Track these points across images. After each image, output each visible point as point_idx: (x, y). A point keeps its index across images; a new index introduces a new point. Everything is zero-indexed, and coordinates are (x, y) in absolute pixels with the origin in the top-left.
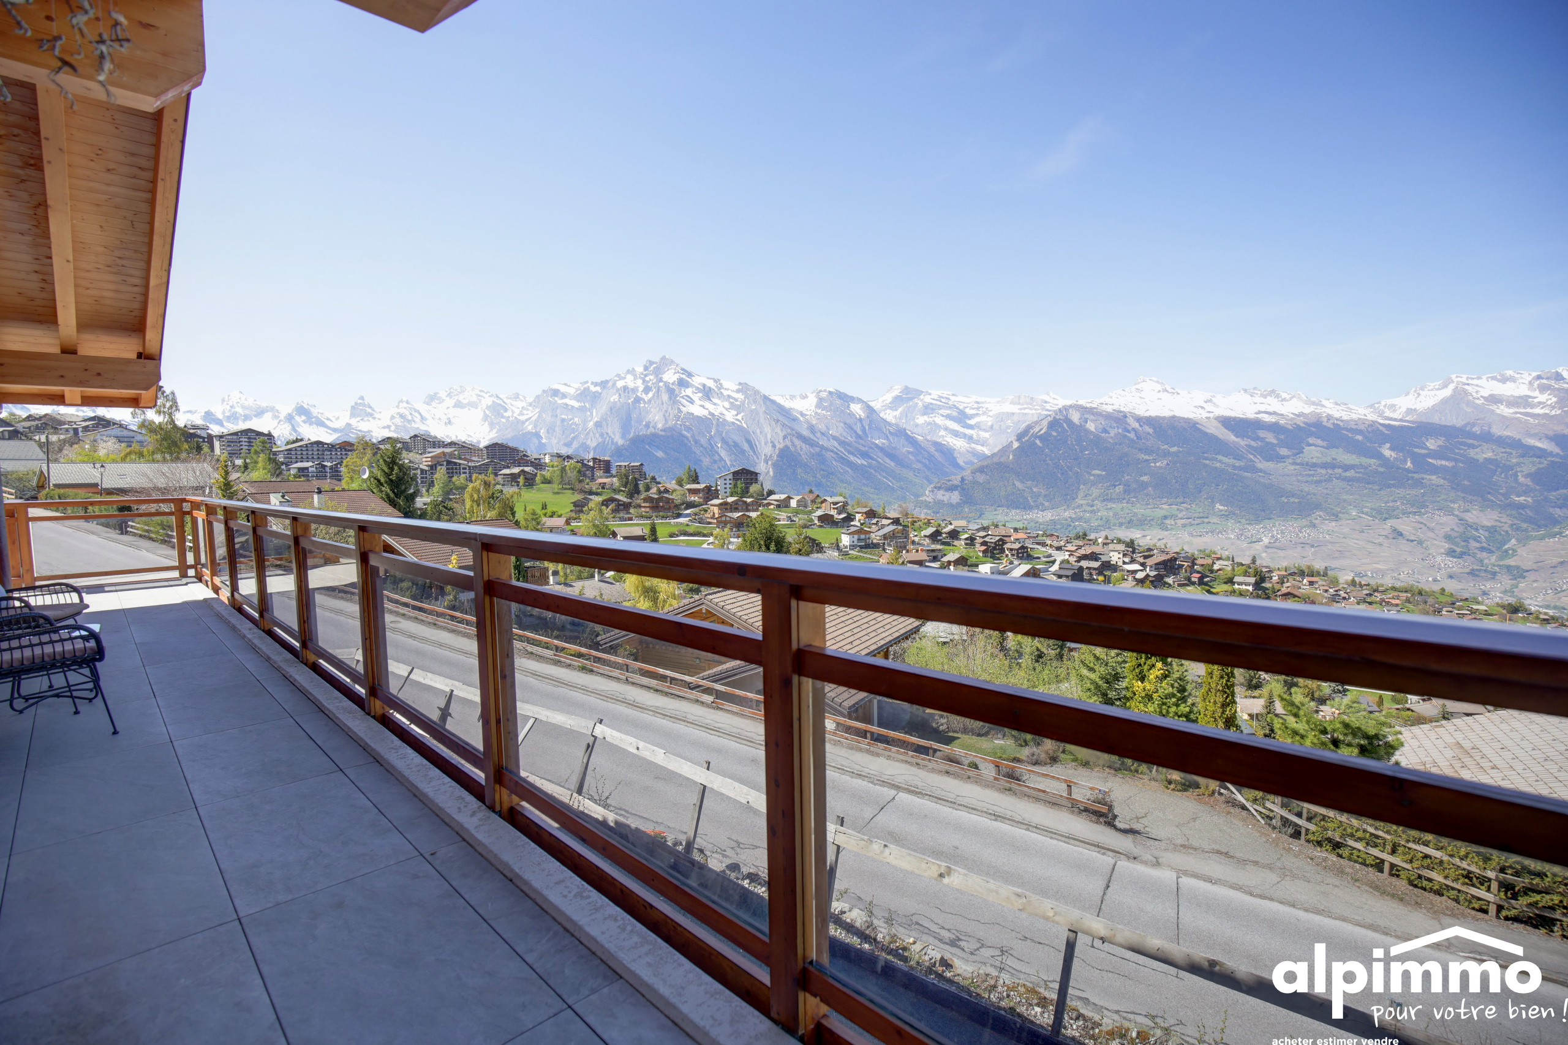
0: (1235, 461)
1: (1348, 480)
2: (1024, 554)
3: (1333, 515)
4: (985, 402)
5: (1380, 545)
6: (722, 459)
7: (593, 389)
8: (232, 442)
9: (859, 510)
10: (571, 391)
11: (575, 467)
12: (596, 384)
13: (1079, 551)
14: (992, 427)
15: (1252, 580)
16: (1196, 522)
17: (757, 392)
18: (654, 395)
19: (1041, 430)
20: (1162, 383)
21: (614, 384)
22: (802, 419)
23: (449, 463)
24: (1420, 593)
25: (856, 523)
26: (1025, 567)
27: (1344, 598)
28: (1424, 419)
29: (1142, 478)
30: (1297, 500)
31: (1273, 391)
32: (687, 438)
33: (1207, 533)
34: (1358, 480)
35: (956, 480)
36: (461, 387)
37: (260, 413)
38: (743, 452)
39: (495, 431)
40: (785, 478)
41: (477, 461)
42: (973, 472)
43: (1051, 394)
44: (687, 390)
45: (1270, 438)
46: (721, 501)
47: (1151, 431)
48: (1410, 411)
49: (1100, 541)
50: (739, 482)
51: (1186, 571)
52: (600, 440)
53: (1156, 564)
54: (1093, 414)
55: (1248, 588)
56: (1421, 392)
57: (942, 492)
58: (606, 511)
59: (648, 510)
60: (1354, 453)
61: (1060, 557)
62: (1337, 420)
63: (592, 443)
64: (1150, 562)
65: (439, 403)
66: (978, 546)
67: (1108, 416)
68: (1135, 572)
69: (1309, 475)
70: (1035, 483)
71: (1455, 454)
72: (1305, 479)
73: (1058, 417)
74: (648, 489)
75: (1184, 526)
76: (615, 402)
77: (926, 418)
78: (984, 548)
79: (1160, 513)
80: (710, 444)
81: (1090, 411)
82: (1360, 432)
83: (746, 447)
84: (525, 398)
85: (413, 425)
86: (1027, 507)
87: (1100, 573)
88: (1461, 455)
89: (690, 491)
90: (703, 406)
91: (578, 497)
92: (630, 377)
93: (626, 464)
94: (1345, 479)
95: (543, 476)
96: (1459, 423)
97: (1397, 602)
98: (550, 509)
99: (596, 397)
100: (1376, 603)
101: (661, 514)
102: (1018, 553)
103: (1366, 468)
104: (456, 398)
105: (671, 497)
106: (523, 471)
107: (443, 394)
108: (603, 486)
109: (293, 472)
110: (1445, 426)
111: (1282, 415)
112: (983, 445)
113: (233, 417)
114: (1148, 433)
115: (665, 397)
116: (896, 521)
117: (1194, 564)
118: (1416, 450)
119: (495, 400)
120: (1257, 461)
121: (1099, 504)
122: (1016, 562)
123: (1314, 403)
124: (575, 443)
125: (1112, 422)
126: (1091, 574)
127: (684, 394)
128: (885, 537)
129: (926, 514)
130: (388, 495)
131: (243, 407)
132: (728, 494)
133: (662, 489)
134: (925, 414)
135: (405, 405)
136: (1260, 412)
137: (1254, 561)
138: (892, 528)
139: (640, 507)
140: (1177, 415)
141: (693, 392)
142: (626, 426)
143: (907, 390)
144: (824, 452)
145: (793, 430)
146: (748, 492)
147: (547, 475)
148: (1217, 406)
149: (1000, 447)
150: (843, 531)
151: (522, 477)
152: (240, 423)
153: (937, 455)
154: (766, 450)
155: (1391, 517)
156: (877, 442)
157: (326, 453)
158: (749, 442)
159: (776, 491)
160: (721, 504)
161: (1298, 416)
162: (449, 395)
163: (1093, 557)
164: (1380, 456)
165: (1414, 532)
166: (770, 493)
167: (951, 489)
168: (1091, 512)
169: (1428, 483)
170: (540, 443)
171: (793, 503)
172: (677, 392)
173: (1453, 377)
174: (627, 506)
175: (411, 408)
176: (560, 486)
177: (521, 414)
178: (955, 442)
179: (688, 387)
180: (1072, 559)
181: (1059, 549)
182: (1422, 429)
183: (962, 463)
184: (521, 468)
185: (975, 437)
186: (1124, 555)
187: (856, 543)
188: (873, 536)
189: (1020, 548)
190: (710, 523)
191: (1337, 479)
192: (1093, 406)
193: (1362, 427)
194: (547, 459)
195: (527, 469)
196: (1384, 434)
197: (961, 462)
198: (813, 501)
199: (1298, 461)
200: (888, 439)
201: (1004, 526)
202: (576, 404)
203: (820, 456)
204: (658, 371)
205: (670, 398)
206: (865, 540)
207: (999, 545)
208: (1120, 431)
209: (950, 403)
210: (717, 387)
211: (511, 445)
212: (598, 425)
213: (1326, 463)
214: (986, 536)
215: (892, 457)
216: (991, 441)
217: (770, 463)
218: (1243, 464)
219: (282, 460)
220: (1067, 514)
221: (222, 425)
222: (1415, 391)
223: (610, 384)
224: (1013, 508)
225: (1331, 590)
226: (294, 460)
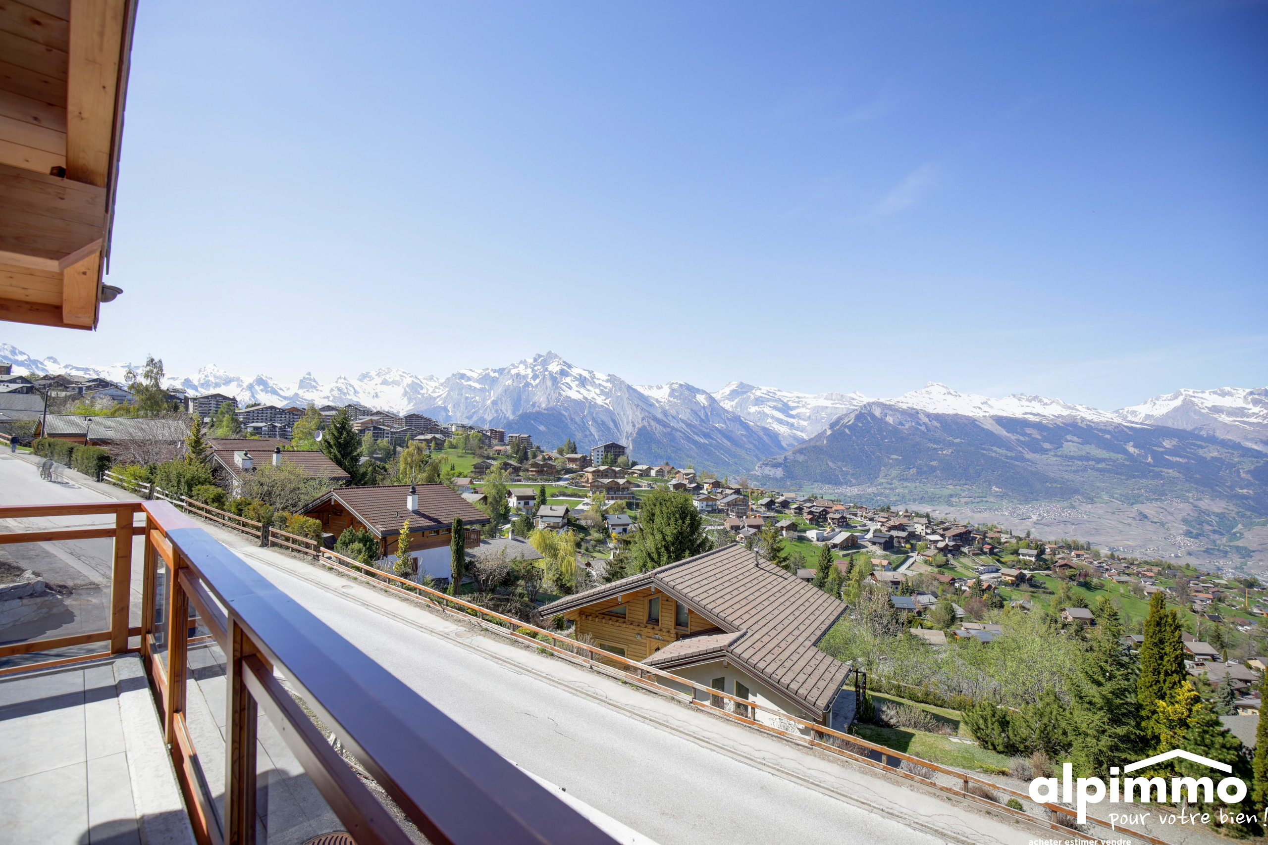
0: (1007, 452)
1: (1100, 470)
2: (843, 523)
3: (1089, 499)
4: (805, 397)
5: (1129, 525)
6: (591, 434)
7: (492, 374)
8: (203, 404)
9: (707, 481)
10: (475, 376)
11: (477, 436)
12: (495, 371)
13: (889, 522)
14: (809, 417)
15: (1035, 552)
16: (977, 500)
17: (622, 382)
18: (540, 381)
19: (850, 421)
20: (947, 388)
21: (509, 372)
22: (657, 405)
23: (375, 428)
24: (1169, 567)
25: (704, 491)
26: (845, 535)
27: (1107, 570)
28: (1160, 424)
29: (932, 463)
30: (1059, 486)
31: (1036, 397)
32: (565, 416)
33: (986, 510)
34: (1108, 471)
35: (780, 459)
36: (388, 368)
37: (228, 381)
38: (609, 429)
39: (412, 404)
40: (642, 452)
41: (397, 428)
42: (795, 453)
43: (857, 393)
44: (567, 378)
45: (1036, 434)
46: (595, 469)
47: (938, 425)
48: (1148, 417)
49: (901, 513)
50: (609, 454)
51: (979, 542)
52: (495, 415)
53: (954, 536)
54: (891, 410)
55: (1031, 558)
56: (1156, 402)
57: (768, 468)
58: (505, 474)
59: (534, 473)
60: (1104, 449)
61: (873, 527)
62: (1089, 421)
63: (489, 417)
64: (949, 534)
65: (370, 381)
66: (805, 514)
67: (904, 412)
68: (936, 542)
69: (1068, 466)
70: (844, 463)
71: (1187, 452)
72: (1065, 468)
73: (863, 411)
74: (535, 456)
75: (966, 503)
76: (509, 386)
77: (756, 408)
78: (811, 516)
79: (946, 492)
80: (583, 422)
81: (889, 407)
82: (1109, 432)
83: (611, 425)
84: (438, 379)
85: (348, 397)
86: (838, 483)
87: (907, 542)
88: (1191, 453)
89: (570, 459)
90: (579, 392)
91: (477, 460)
92: (522, 367)
93: (517, 435)
94: (1098, 470)
95: (450, 442)
96: (1189, 428)
97: (1152, 574)
98: (457, 471)
99: (494, 381)
100: (1133, 574)
101: (545, 477)
102: (839, 522)
103: (1114, 461)
104: (383, 377)
105: (553, 464)
106: (434, 437)
107: (373, 374)
108: (499, 452)
109: (249, 430)
110: (1178, 430)
111: (1044, 416)
112: (802, 431)
113: (206, 384)
114: (936, 427)
115: (549, 383)
116: (737, 492)
117: (985, 537)
118: (1155, 448)
119: (414, 380)
120: (1025, 452)
121: (897, 483)
122: (837, 530)
123: (1070, 408)
124: (475, 416)
125: (907, 417)
126: (899, 542)
127: (564, 381)
128: (728, 504)
129: (756, 485)
130: (335, 456)
131: (215, 377)
132: (600, 463)
133: (547, 457)
134: (756, 405)
135: (342, 381)
136: (1026, 413)
137: (1028, 535)
138: (734, 497)
139: (528, 470)
140: (960, 413)
141: (572, 380)
142: (516, 404)
143: (742, 385)
144: (674, 432)
145: (650, 413)
146: (616, 462)
147: (454, 442)
148: (991, 407)
149: (816, 434)
150: (695, 498)
151: (433, 442)
152: (211, 389)
153: (765, 438)
154: (627, 428)
155: (1136, 502)
156: (717, 425)
157: (277, 416)
158: (614, 421)
159: (639, 463)
160: (594, 472)
161: (1058, 417)
162: (378, 375)
163: (901, 528)
164: (1125, 452)
165: (1157, 515)
166: (634, 464)
167: (776, 466)
168: (890, 489)
169: (1166, 475)
170: (447, 415)
171: (653, 473)
172: (559, 380)
173: (1182, 390)
174: (516, 470)
175: (347, 384)
176: (464, 451)
177: (434, 392)
178: (780, 428)
179: (567, 376)
180: (884, 529)
181: (871, 519)
182: (1159, 431)
183: (785, 446)
184: (433, 435)
185: (796, 424)
186: (927, 527)
187: (704, 508)
188: (718, 503)
189: (840, 518)
190: (584, 487)
191: (1091, 469)
192: (892, 403)
193: (1110, 428)
194: (454, 429)
195: (437, 436)
196: (1128, 434)
197: (784, 444)
198: (669, 472)
199: (1059, 453)
200: (725, 423)
201: (822, 498)
202: (478, 386)
203: (671, 435)
204: (545, 363)
205: (553, 384)
206: (712, 506)
207: (823, 515)
208: (913, 424)
209: (777, 397)
210: (591, 377)
211: (425, 416)
212: (494, 403)
213: (1082, 456)
214: (812, 507)
215: (729, 438)
216: (809, 428)
217: (630, 439)
218: (1014, 454)
219: (241, 420)
220: (870, 490)
221: (197, 390)
222: (1152, 401)
223: (506, 371)
224: (826, 483)
225: (1095, 562)
226: (251, 421)
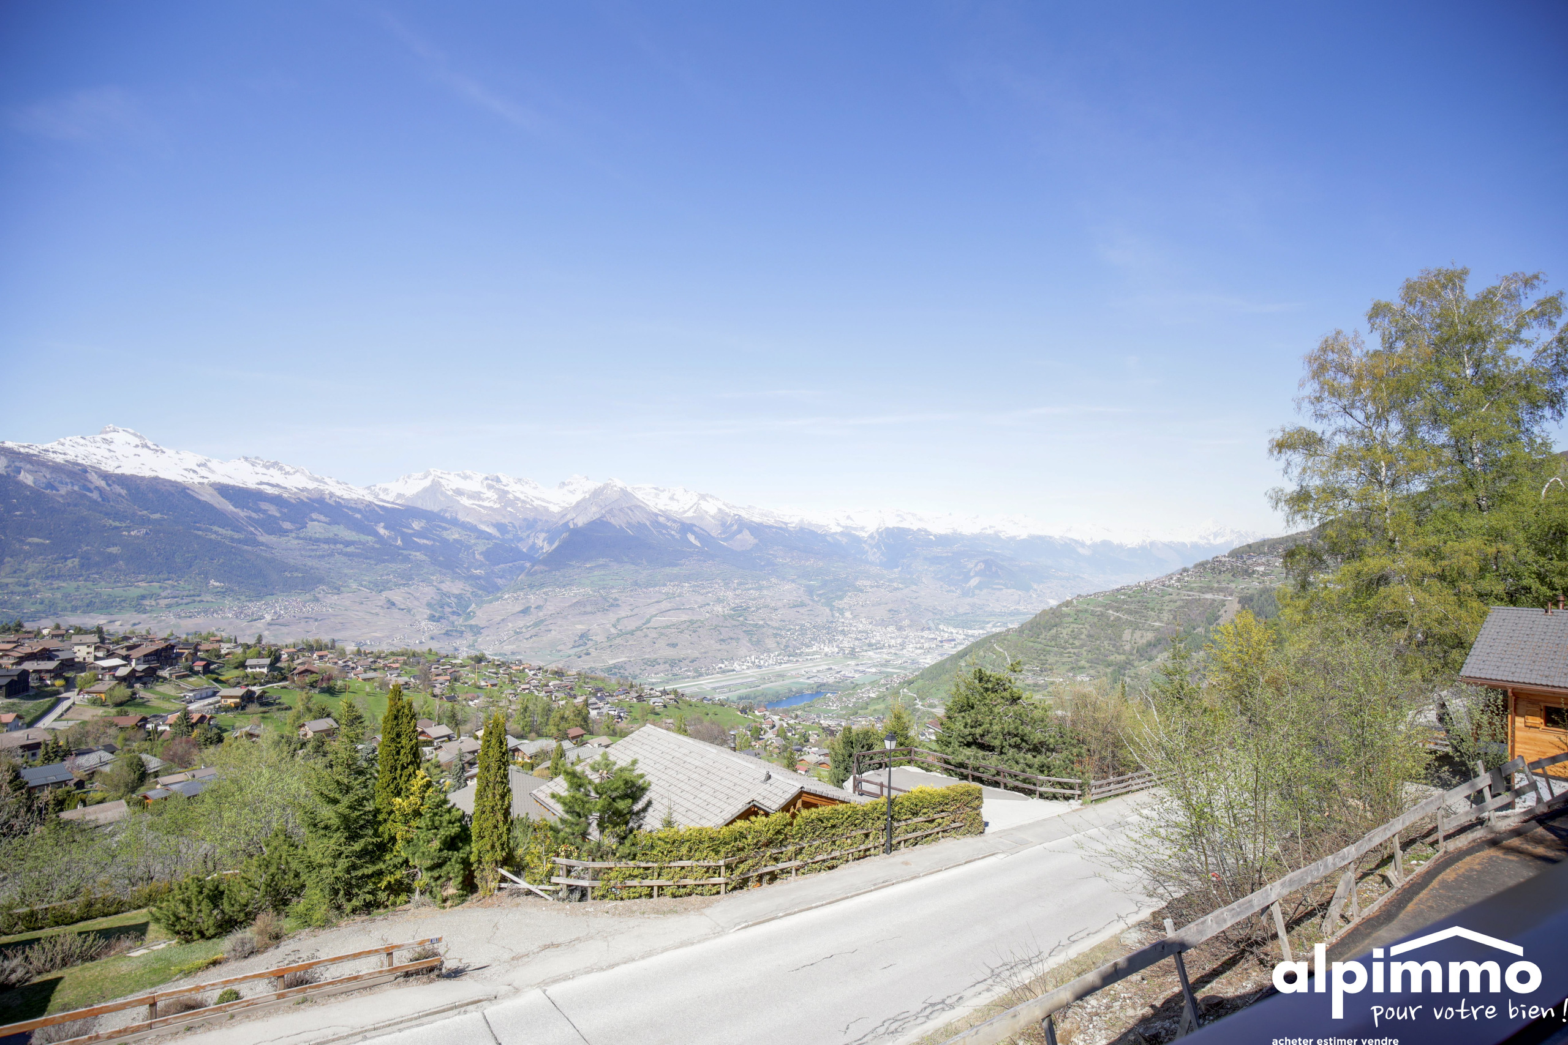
0: (233, 533)
3: (336, 588)
5: (377, 614)
13: (20, 649)
15: (267, 661)
16: (185, 601)
20: (140, 437)
24: (414, 655)
27: (353, 668)
28: (410, 504)
29: (109, 550)
30: (300, 575)
31: (276, 463)
33: (199, 613)
34: (357, 555)
45: (273, 510)
47: (124, 492)
48: (399, 495)
49: (45, 632)
51: (187, 660)
53: (145, 656)
55: (262, 670)
56: (408, 480)
60: (354, 530)
62: (339, 498)
64: (136, 653)
67: (57, 468)
68: (114, 668)
69: (313, 550)
71: (434, 534)
72: (308, 553)
75: (169, 606)
79: (134, 592)
82: (359, 511)
87: (57, 676)
88: (437, 535)
94: (347, 554)
96: (436, 509)
97: (397, 665)
100: (380, 669)
103: (364, 544)
110: (426, 511)
111: (286, 488)
114: (119, 495)
117: (196, 650)
118: (404, 530)
120: (259, 534)
121: (38, 582)
123: (317, 480)
125: (63, 476)
126: (41, 679)
136: (261, 483)
137: (259, 640)
140: (161, 476)
148: (212, 471)
155: (385, 589)
161: (302, 491)
163: (45, 655)
164: (376, 534)
165: (404, 601)
169: (414, 558)
173: (431, 470)
182: (410, 512)
186: (97, 649)
191: (339, 554)
193: (360, 506)
196: (379, 514)
199: (302, 535)
208: (76, 488)
213: (329, 538)
218: (242, 536)
222: (403, 479)
225: (340, 662)
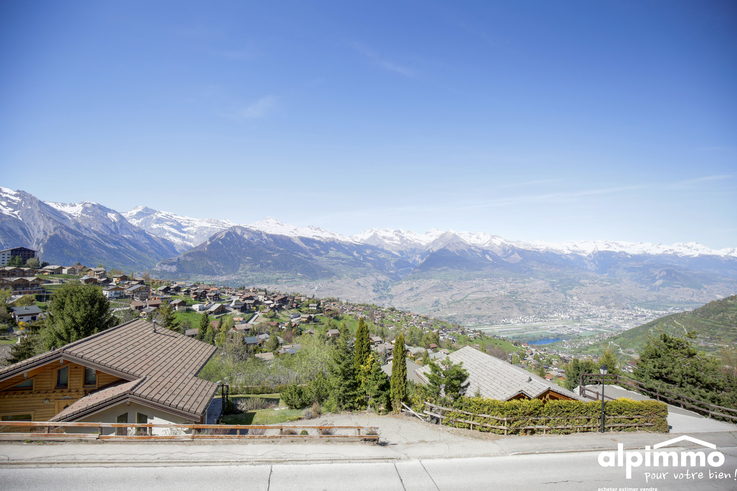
0: (305, 255)
1: (343, 264)
2: (217, 298)
3: (339, 277)
4: (193, 220)
5: (354, 288)
9: (115, 276)
13: (244, 296)
14: (196, 233)
15: (316, 305)
16: (290, 281)
17: (33, 198)
19: (222, 236)
20: (277, 220)
22: (70, 219)
24: (367, 306)
25: (113, 283)
26: (217, 305)
27: (345, 310)
28: (366, 243)
29: (268, 261)
30: (327, 272)
31: (319, 228)
33: (294, 285)
34: (347, 264)
35: (175, 259)
38: (17, 236)
40: (53, 255)
42: (185, 256)
43: (227, 220)
45: (318, 246)
47: (272, 240)
48: (362, 240)
49: (251, 290)
50: (17, 257)
51: (291, 303)
53: (279, 300)
54: (247, 231)
55: (314, 308)
56: (365, 233)
57: (166, 266)
60: (345, 254)
61: (235, 299)
64: (276, 299)
66: (191, 295)
67: (254, 233)
68: (270, 304)
69: (331, 262)
70: (218, 262)
71: (375, 255)
72: (329, 263)
73: (230, 231)
75: (285, 282)
77: (158, 225)
78: (196, 296)
79: (275, 277)
81: (246, 229)
82: (347, 246)
83: (20, 232)
86: (213, 274)
87: (254, 306)
96: (375, 245)
97: (361, 310)
100: (355, 311)
102: (214, 298)
103: (349, 260)
110: (372, 246)
111: (322, 238)
112: (190, 242)
114: (271, 242)
116: (141, 282)
117: (294, 299)
118: (364, 254)
120: (313, 255)
121: (249, 273)
122: (213, 303)
123: (332, 234)
125: (256, 235)
126: (250, 306)
128: (134, 291)
129: (156, 278)
134: (157, 223)
136: (314, 236)
137: (313, 297)
138: (139, 286)
140: (283, 234)
143: (146, 209)
144: (86, 240)
145: (63, 225)
146: (24, 264)
148: (298, 232)
149: (200, 244)
150: (104, 289)
153: (164, 246)
154: (38, 236)
155: (356, 278)
156: (125, 236)
158: (23, 229)
159: (50, 264)
161: (327, 238)
163: (251, 298)
164: (353, 255)
165: (363, 283)
166: (45, 264)
167: (172, 264)
168: (246, 276)
169: (367, 265)
171: (65, 271)
173: (373, 228)
178: (175, 239)
180: (241, 300)
181: (234, 295)
182: (365, 246)
185: (186, 237)
186: (265, 297)
187: (113, 295)
188: (125, 291)
189: (215, 295)
191: (340, 263)
192: (247, 227)
193: (347, 244)
196: (354, 247)
197: (178, 250)
198: (81, 270)
199: (327, 256)
200: (133, 235)
201: (203, 284)
203: (84, 242)
206: (120, 293)
207: (203, 294)
208: (259, 239)
209: (173, 219)
213: (337, 257)
214: (196, 290)
215: (135, 245)
216: (195, 240)
217: (41, 245)
218: (308, 257)
220: (234, 278)
222: (363, 233)
224: (206, 275)
225: (340, 307)
